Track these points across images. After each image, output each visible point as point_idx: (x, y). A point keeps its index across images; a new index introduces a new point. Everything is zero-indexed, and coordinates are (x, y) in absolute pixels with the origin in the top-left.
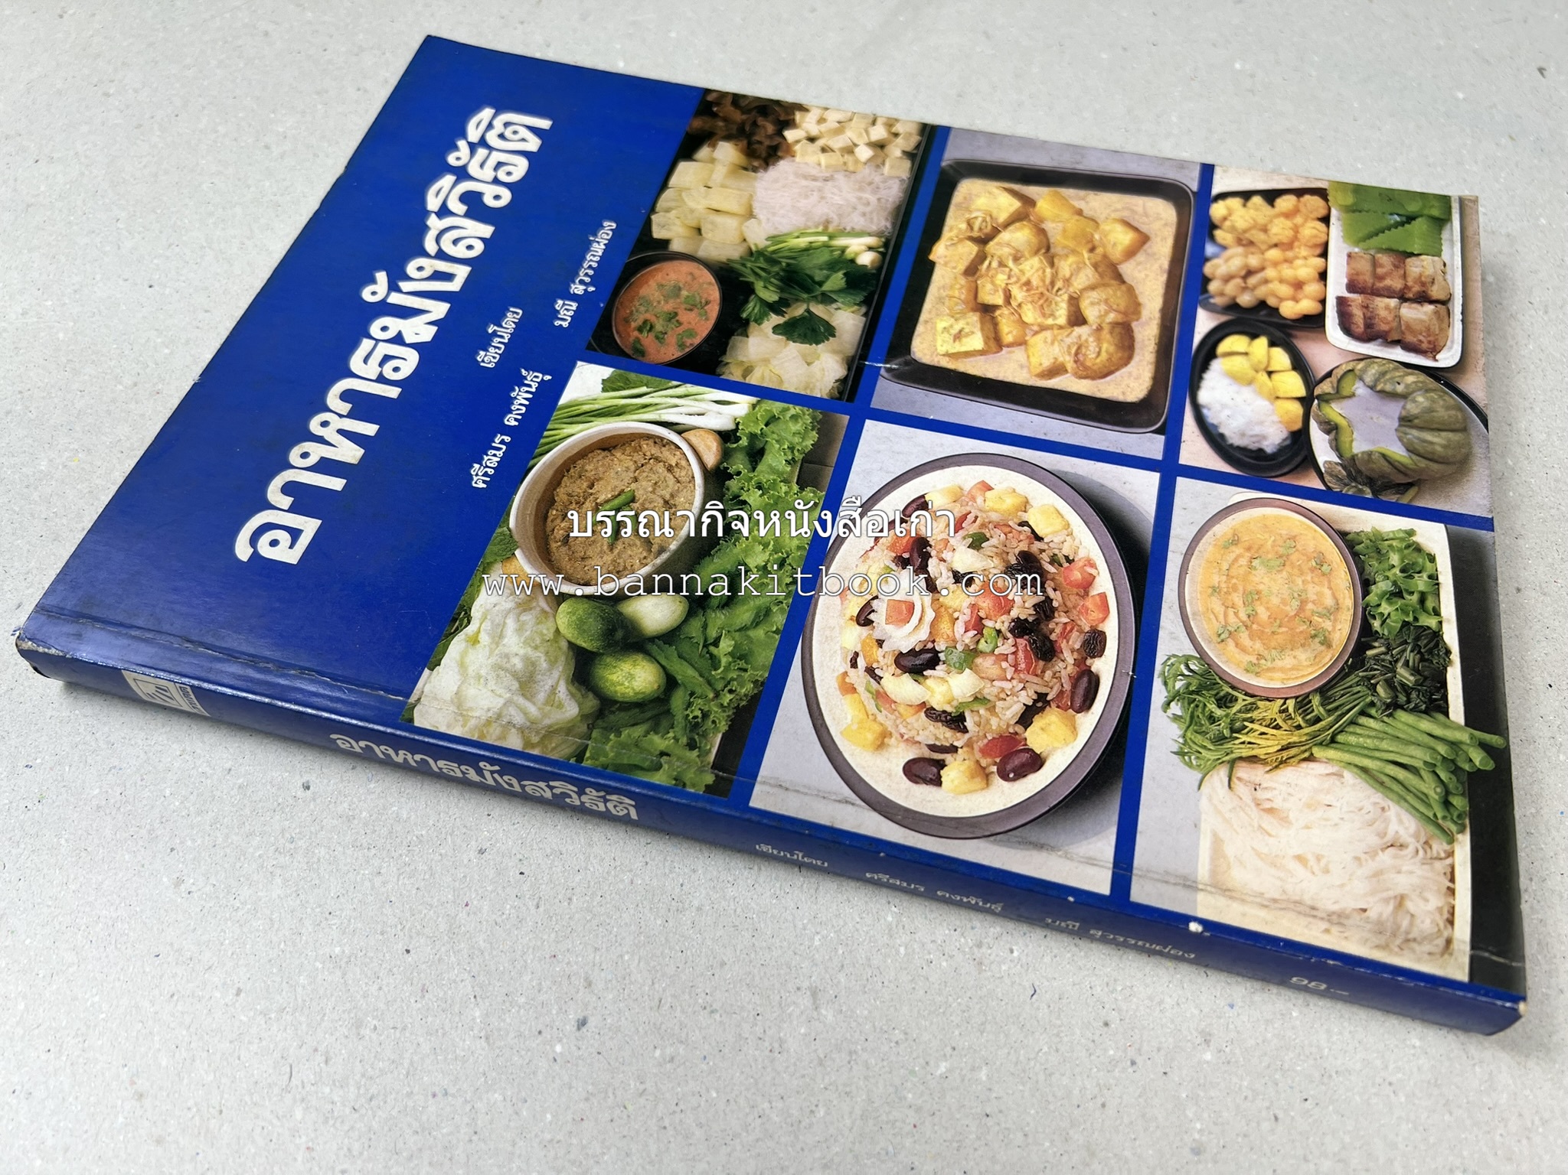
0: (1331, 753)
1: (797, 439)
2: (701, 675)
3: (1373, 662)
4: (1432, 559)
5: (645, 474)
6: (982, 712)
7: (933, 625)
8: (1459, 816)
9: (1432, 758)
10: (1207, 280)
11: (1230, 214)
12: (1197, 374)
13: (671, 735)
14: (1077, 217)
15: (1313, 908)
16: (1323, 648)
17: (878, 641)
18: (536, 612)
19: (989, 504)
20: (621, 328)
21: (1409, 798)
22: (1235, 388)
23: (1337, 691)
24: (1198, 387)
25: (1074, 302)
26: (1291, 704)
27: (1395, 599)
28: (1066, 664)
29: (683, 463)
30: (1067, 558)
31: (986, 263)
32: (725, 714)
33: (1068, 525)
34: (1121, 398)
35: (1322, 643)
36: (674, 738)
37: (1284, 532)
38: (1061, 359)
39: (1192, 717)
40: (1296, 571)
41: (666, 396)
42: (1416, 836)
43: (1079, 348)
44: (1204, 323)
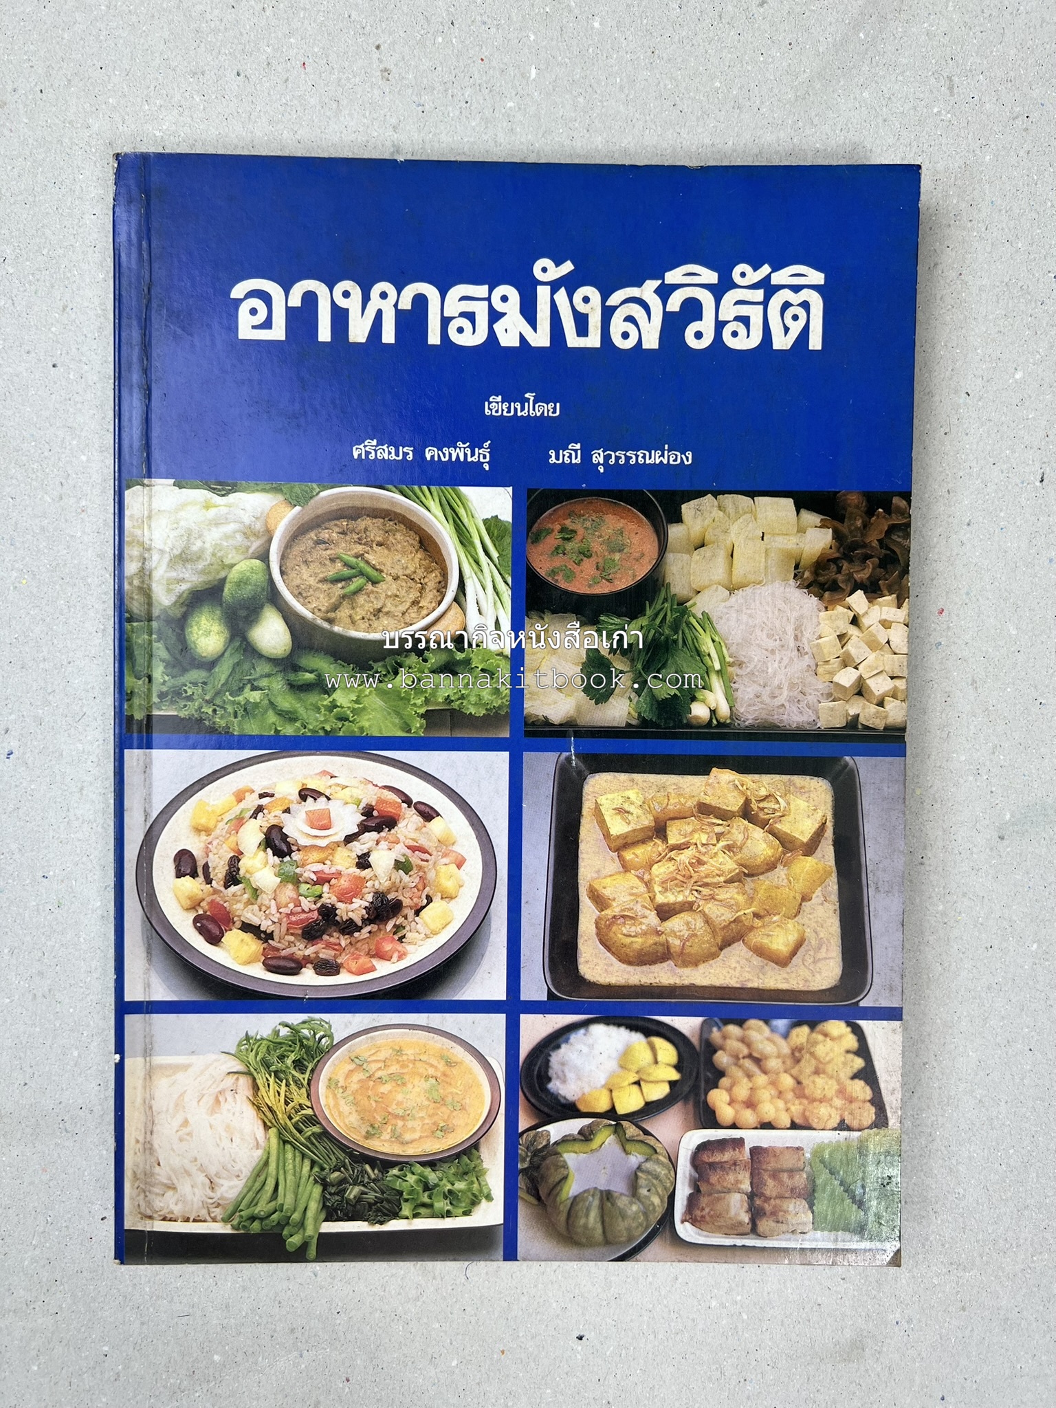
0: (274, 1141)
1: (473, 699)
2: (223, 685)
3: (360, 1169)
4: (467, 1213)
5: (404, 584)
6: (246, 896)
7: (314, 847)
8: (244, 1227)
9: (287, 1209)
10: (740, 1023)
11: (832, 1039)
12: (624, 1021)
13: (167, 678)
14: (799, 898)
15: (152, 1133)
16: (364, 1133)
17: (289, 809)
18: (247, 543)
19: (443, 869)
20: (561, 513)
21: (251, 1195)
22: (615, 1055)
23: (329, 1144)
24: (608, 1024)
25: (688, 907)
26: (309, 1112)
27: (421, 1185)
28: (302, 949)
29: (424, 612)
30: (404, 937)
31: (721, 822)
32: (194, 712)
33: (435, 933)
34: (581, 960)
35: (367, 1132)
36: (165, 681)
37: (467, 1101)
38: (614, 904)
39: (280, 1043)
40: (431, 1112)
41: (492, 577)
42: (222, 1198)
43: (631, 918)
44: (687, 1025)
